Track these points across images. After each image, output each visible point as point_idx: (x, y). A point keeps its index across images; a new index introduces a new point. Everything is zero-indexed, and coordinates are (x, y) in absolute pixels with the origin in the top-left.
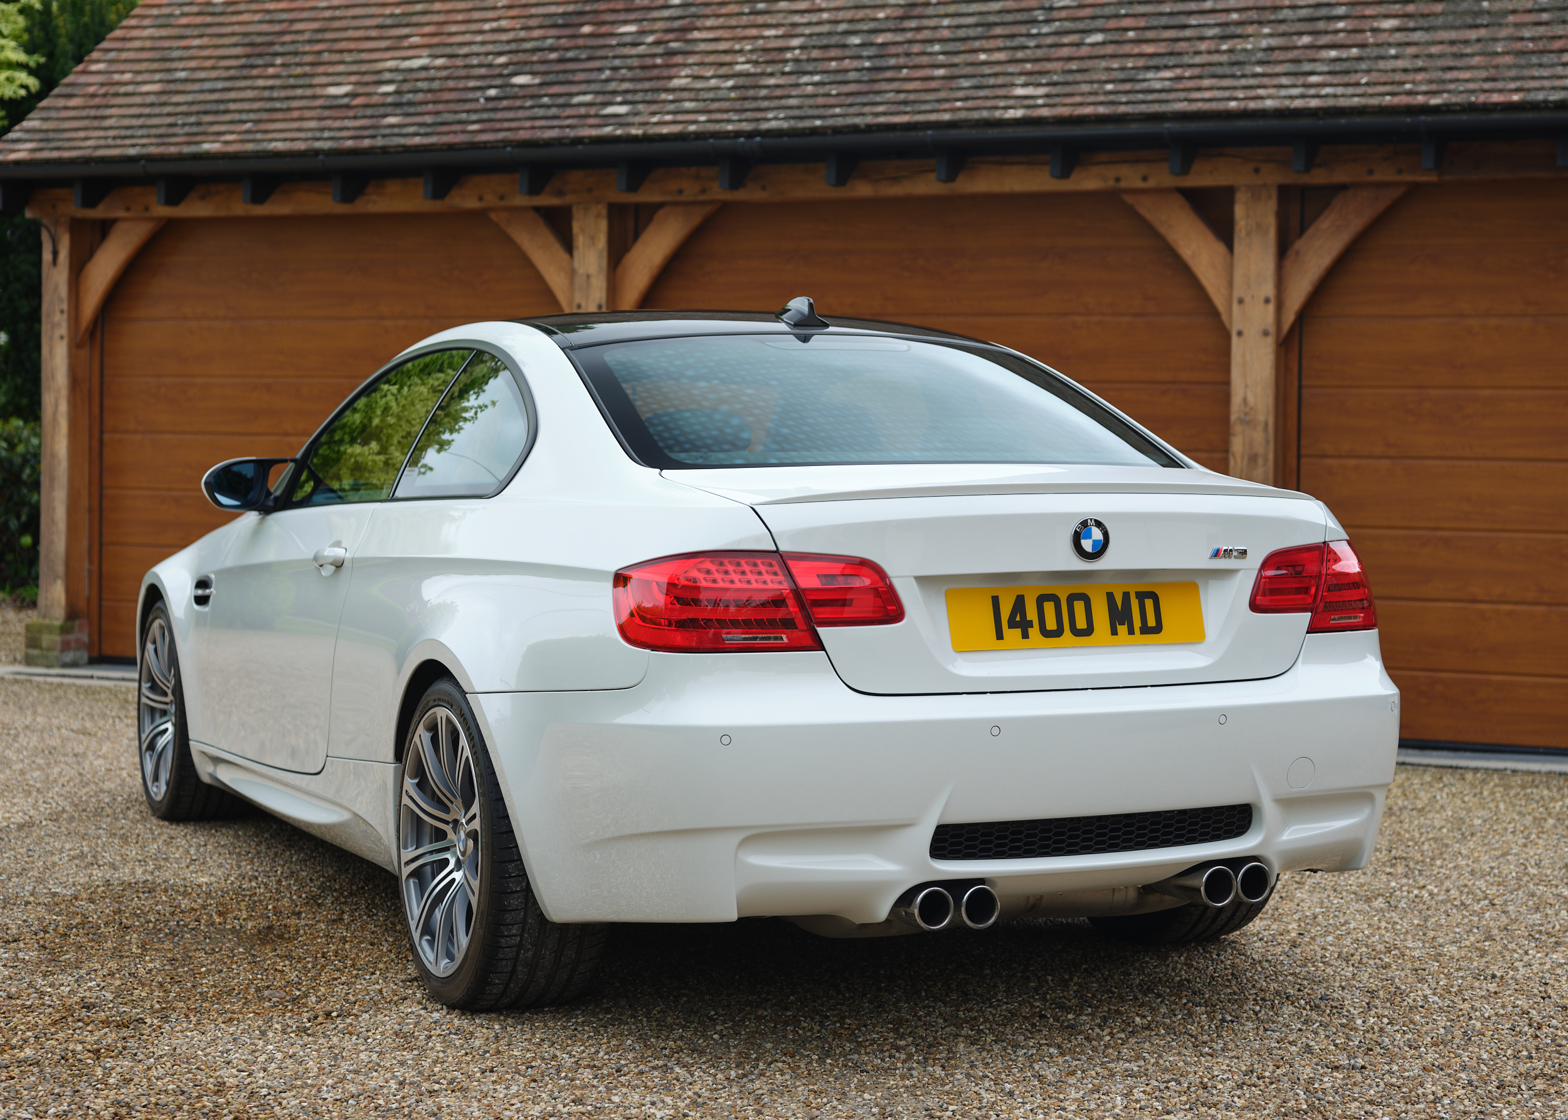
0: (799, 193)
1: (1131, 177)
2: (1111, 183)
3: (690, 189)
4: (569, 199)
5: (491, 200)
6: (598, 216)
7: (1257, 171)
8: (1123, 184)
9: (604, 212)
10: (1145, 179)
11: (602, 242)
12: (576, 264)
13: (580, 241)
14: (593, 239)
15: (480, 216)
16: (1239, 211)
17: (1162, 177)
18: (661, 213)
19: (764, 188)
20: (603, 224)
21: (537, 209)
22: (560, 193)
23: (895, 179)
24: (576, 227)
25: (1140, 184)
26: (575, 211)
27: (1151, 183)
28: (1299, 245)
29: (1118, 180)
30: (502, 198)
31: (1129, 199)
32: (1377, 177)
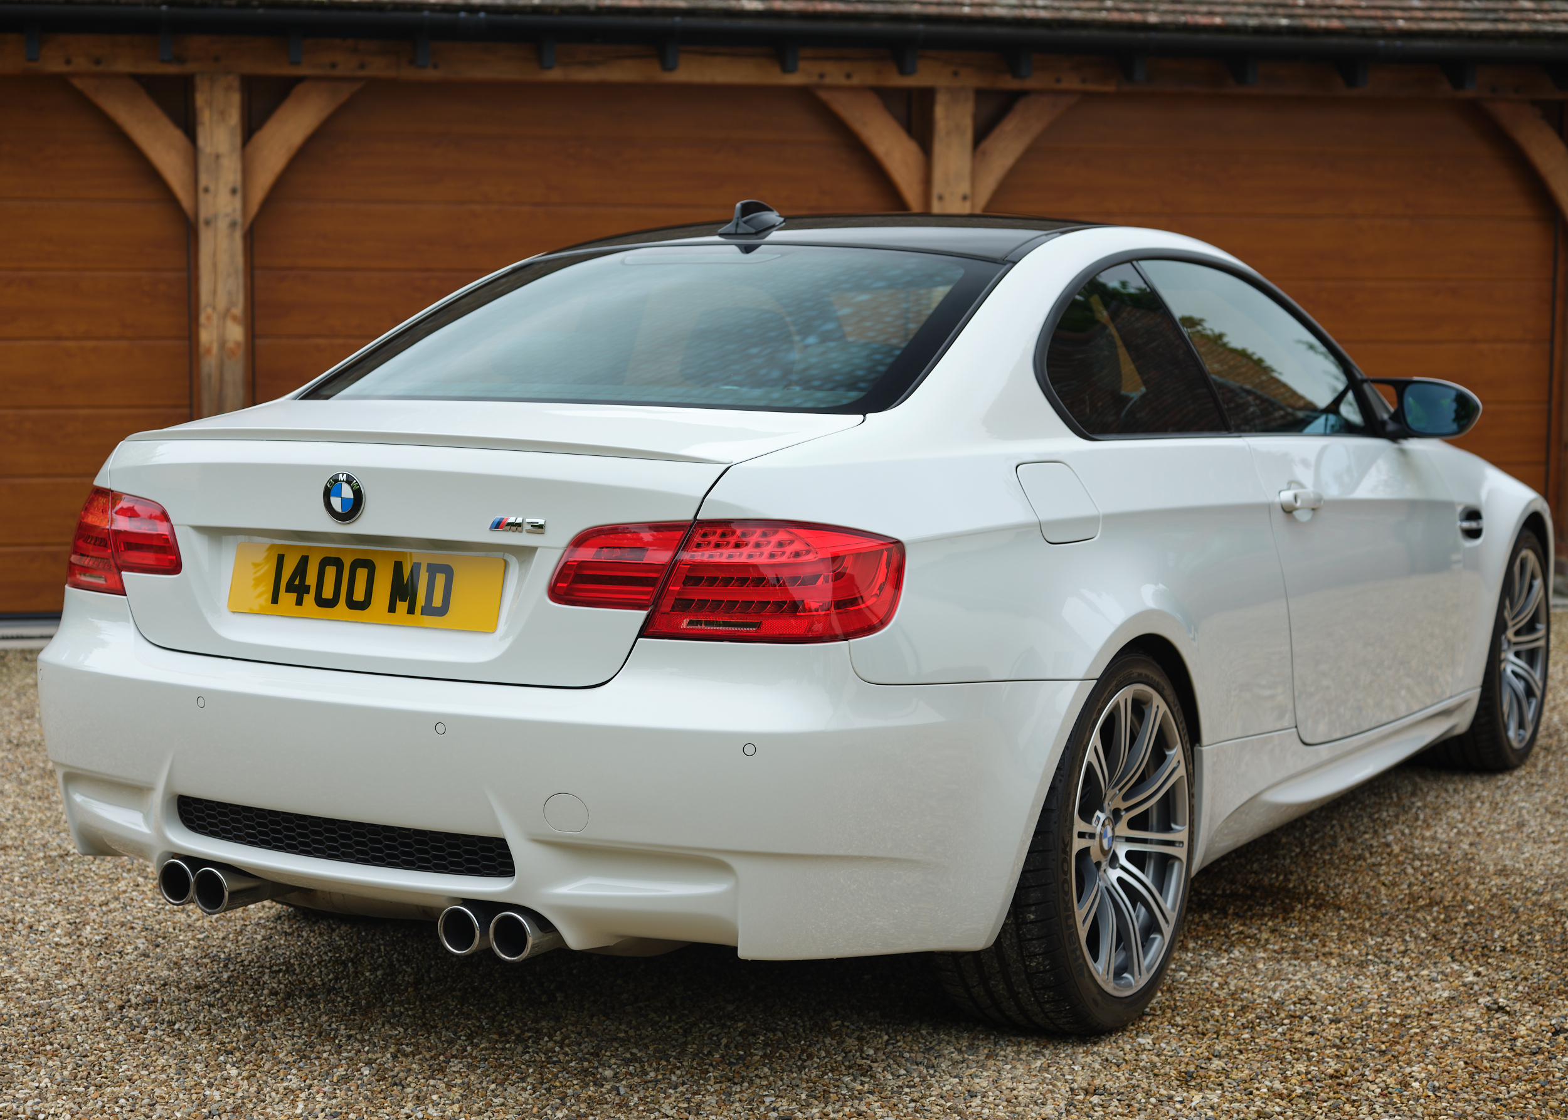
0: (479, 73)
1: (834, 73)
2: (814, 80)
3: (346, 65)
4: (189, 68)
5: (81, 63)
6: (228, 88)
7: (956, 74)
8: (828, 81)
9: (236, 84)
10: (848, 76)
11: (234, 118)
12: (201, 142)
13: (206, 116)
14: (222, 113)
15: (61, 81)
16: (939, 112)
17: (865, 75)
18: (300, 88)
19: (435, 66)
20: (236, 98)
21: (136, 77)
22: (180, 60)
23: (588, 64)
24: (200, 100)
25: (843, 81)
26: (199, 81)
27: (855, 81)
28: (986, 144)
29: (822, 76)
30: (98, 62)
31: (824, 95)
32: (1064, 85)
